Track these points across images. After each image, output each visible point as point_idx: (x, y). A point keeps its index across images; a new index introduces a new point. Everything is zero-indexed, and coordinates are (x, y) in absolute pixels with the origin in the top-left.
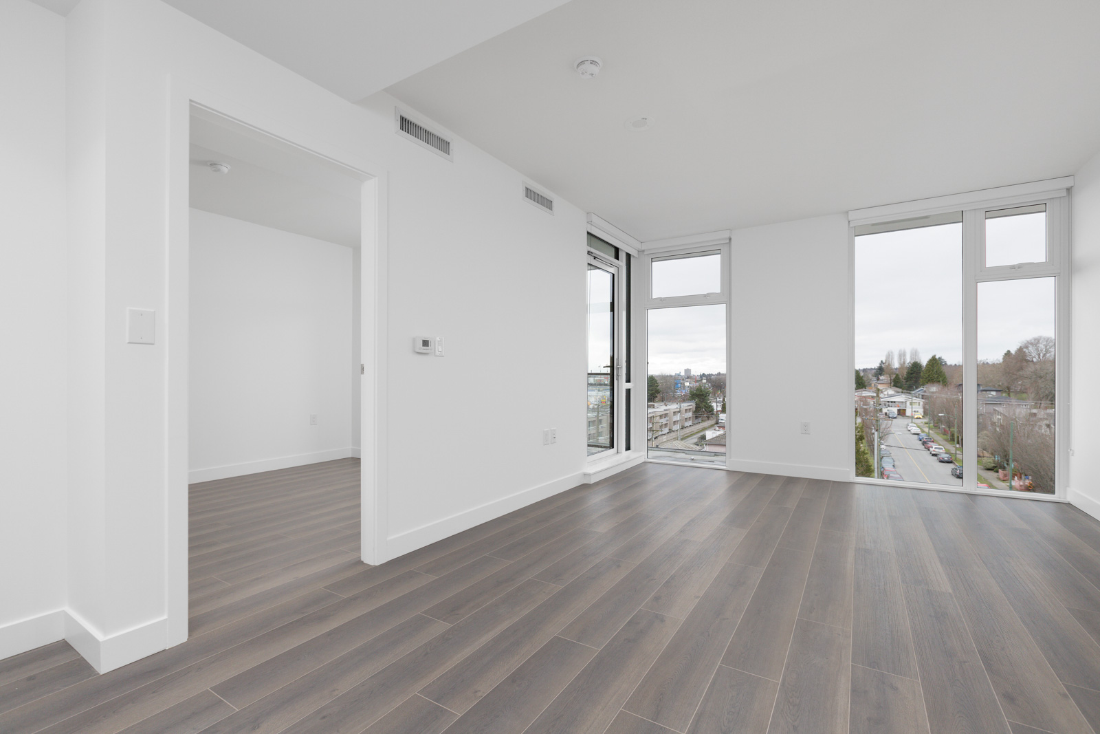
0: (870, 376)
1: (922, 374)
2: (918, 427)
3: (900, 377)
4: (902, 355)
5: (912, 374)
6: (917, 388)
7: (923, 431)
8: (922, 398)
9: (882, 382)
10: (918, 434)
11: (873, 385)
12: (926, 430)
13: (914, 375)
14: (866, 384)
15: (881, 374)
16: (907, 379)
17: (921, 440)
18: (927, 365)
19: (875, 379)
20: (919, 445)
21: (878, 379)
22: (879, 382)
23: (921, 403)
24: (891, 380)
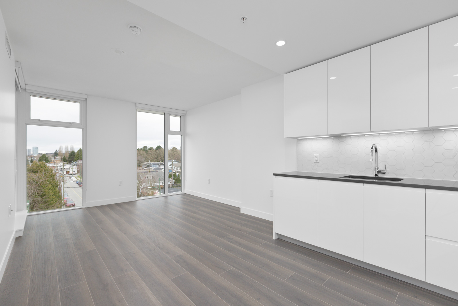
0: (51, 157)
1: (75, 156)
2: (76, 178)
3: (66, 157)
4: (67, 148)
5: (71, 156)
6: (73, 162)
7: (78, 180)
8: (76, 166)
9: (57, 160)
10: (76, 181)
11: (53, 161)
12: (79, 179)
13: (72, 156)
14: (49, 160)
15: (56, 156)
16: (69, 158)
17: (77, 183)
18: (77, 152)
19: (53, 158)
20: (77, 185)
21: (55, 158)
22: (56, 159)
23: (76, 168)
24: (61, 158)
